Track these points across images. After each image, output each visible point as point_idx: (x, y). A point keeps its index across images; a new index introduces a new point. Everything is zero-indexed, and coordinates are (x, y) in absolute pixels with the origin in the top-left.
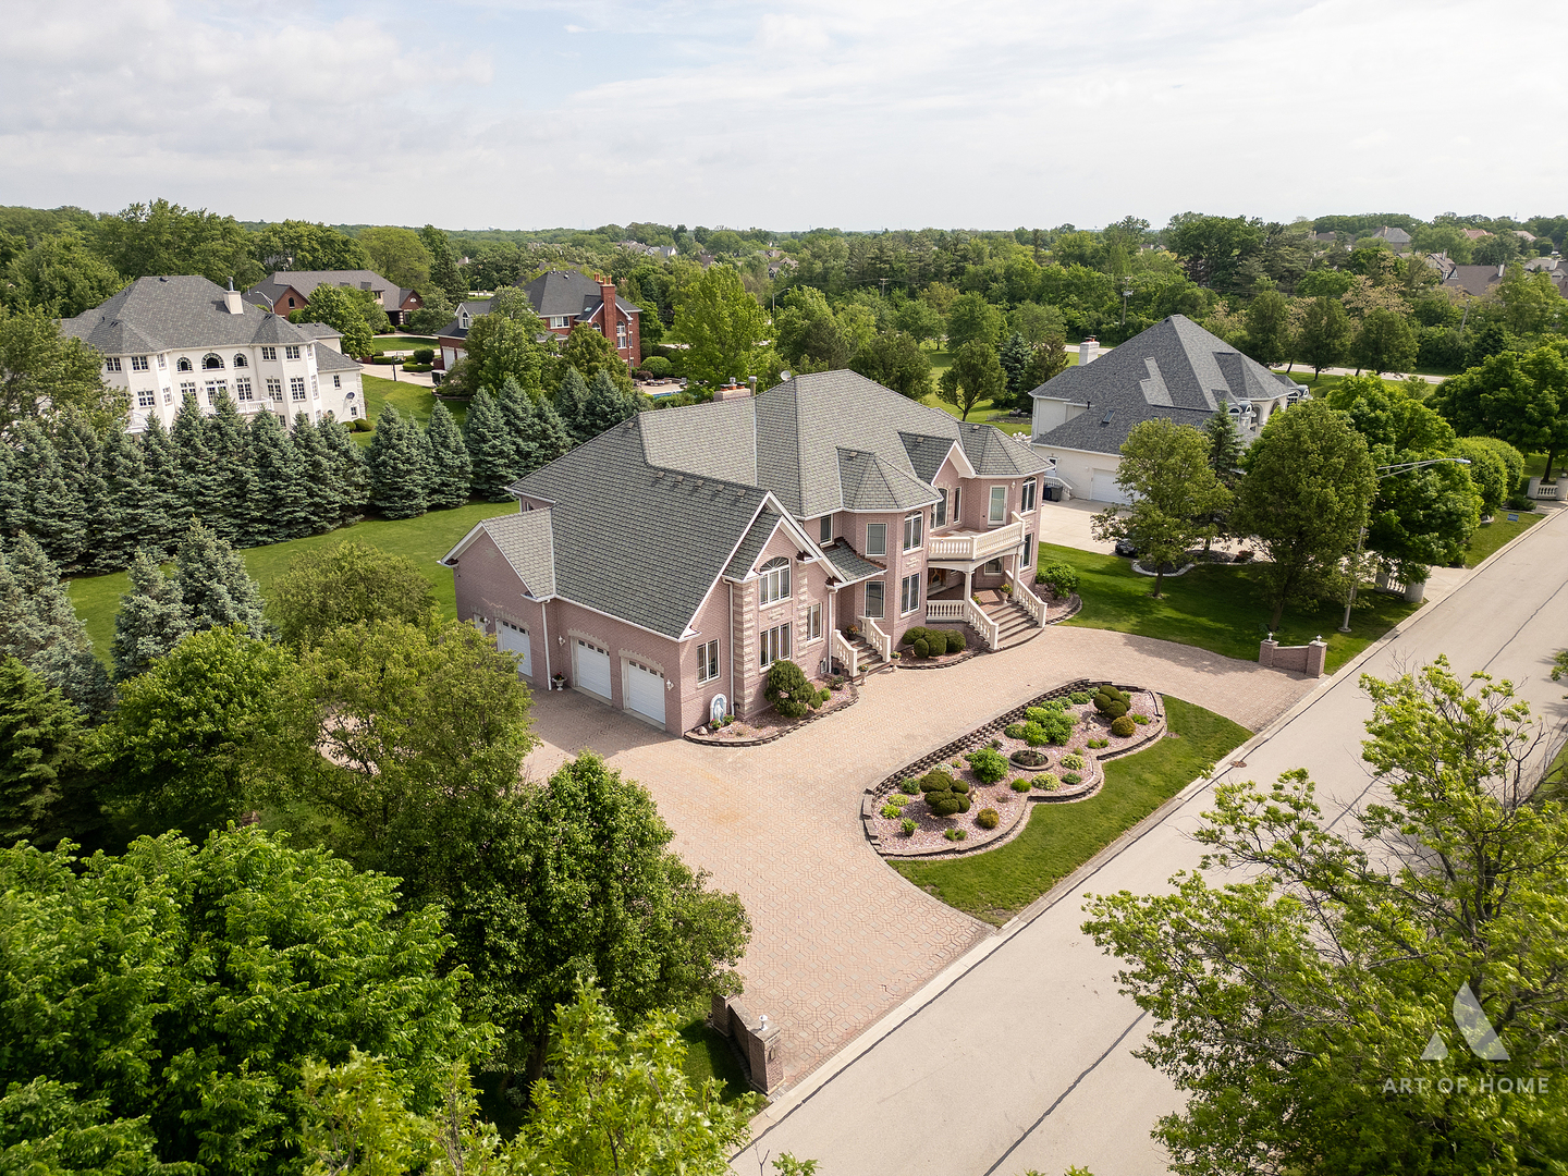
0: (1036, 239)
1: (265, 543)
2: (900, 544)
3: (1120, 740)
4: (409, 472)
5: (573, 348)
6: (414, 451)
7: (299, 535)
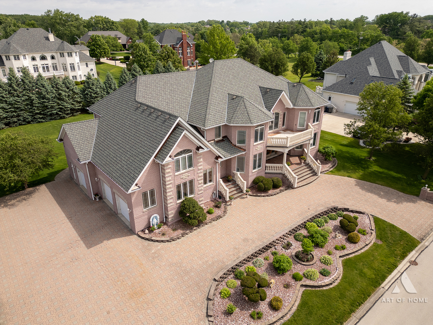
0: (332, 22)
1: (42, 122)
2: (252, 140)
3: (352, 245)
4: (96, 97)
5: (163, 53)
6: (98, 90)
7: (55, 119)
